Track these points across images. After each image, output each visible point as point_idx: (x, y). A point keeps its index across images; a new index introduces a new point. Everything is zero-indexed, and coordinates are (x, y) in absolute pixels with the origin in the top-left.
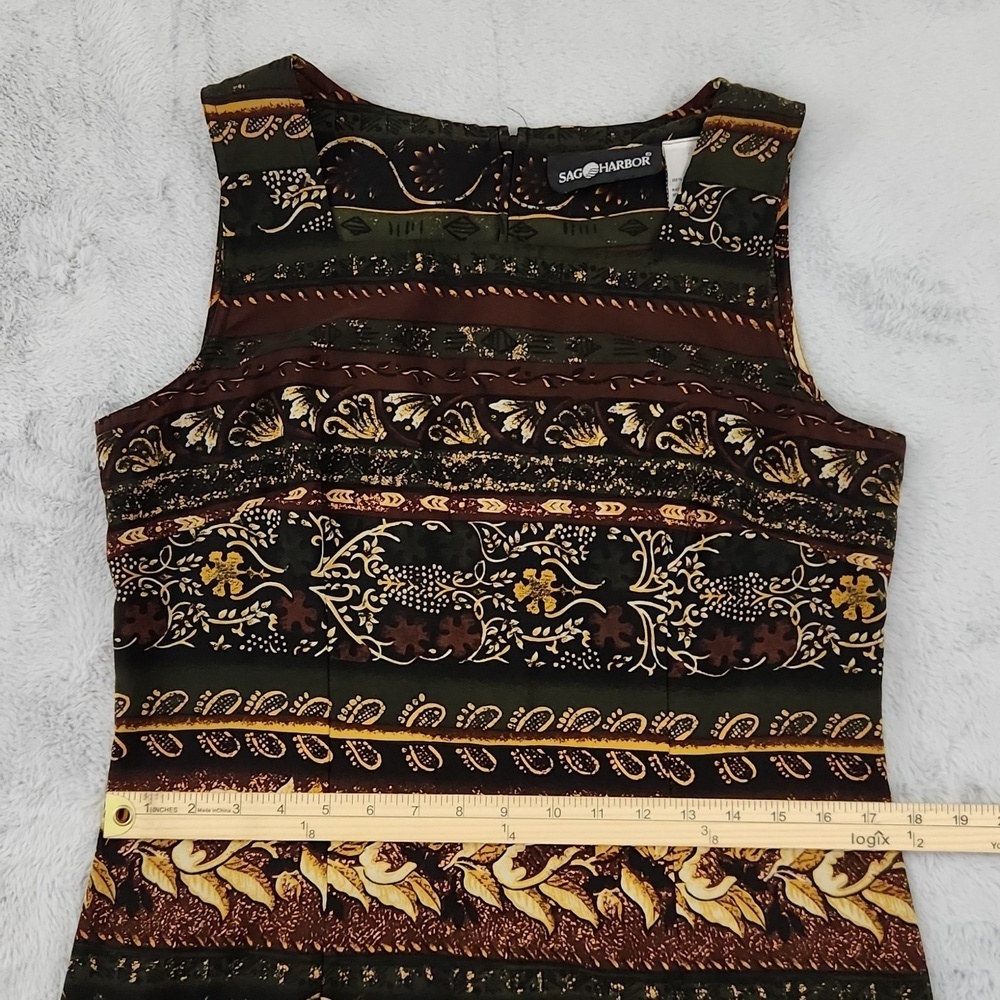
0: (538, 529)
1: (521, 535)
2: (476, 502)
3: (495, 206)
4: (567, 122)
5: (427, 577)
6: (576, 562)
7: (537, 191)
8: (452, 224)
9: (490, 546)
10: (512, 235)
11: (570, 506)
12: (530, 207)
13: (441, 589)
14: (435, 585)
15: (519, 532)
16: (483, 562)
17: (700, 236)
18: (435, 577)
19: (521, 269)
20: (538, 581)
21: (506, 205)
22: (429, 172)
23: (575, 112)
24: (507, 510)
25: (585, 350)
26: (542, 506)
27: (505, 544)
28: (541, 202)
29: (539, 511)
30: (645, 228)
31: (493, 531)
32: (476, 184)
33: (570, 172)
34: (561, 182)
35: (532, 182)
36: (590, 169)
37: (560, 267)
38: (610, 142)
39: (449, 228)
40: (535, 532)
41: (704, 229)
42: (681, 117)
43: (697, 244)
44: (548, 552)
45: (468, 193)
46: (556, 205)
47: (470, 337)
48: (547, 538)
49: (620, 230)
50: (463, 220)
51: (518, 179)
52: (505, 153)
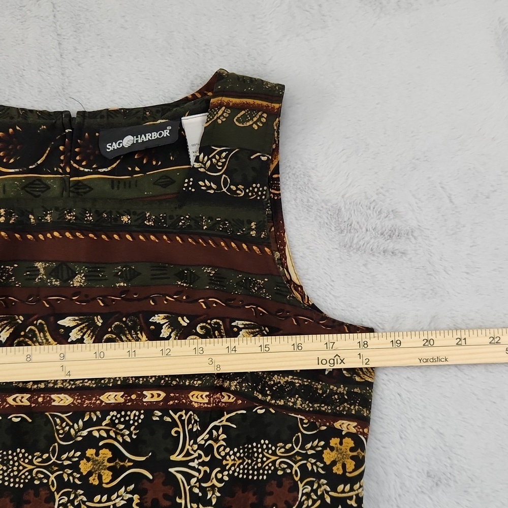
0: (97, 417)
1: (84, 422)
2: (50, 397)
3: (60, 171)
4: (113, 106)
5: (12, 459)
6: (128, 440)
7: (92, 158)
8: (29, 185)
9: (61, 432)
10: (73, 192)
11: (122, 397)
12: (86, 170)
13: (24, 468)
14: (20, 465)
15: (82, 420)
16: (56, 444)
17: (214, 186)
18: (19, 459)
19: (80, 218)
20: (97, 458)
21: (68, 170)
22: (10, 147)
23: (120, 98)
24: (73, 403)
25: (128, 276)
26: (101, 398)
27: (72, 430)
28: (94, 166)
29: (98, 402)
30: (173, 182)
31: (62, 420)
32: (46, 155)
33: (114, 143)
34: (108, 150)
35: (88, 151)
36: (128, 141)
37: (109, 213)
38: (145, 119)
39: (27, 189)
40: (95, 419)
41: (216, 180)
42: (198, 98)
43: (212, 192)
44: (105, 435)
45: (39, 162)
46: (107, 167)
47: (42, 271)
48: (104, 424)
49: (155, 184)
50: (37, 182)
51: (77, 150)
52: (67, 131)
